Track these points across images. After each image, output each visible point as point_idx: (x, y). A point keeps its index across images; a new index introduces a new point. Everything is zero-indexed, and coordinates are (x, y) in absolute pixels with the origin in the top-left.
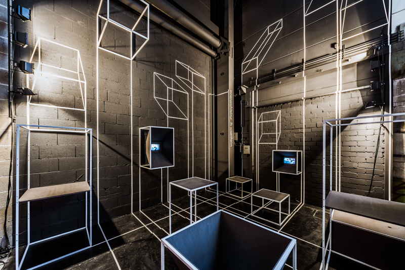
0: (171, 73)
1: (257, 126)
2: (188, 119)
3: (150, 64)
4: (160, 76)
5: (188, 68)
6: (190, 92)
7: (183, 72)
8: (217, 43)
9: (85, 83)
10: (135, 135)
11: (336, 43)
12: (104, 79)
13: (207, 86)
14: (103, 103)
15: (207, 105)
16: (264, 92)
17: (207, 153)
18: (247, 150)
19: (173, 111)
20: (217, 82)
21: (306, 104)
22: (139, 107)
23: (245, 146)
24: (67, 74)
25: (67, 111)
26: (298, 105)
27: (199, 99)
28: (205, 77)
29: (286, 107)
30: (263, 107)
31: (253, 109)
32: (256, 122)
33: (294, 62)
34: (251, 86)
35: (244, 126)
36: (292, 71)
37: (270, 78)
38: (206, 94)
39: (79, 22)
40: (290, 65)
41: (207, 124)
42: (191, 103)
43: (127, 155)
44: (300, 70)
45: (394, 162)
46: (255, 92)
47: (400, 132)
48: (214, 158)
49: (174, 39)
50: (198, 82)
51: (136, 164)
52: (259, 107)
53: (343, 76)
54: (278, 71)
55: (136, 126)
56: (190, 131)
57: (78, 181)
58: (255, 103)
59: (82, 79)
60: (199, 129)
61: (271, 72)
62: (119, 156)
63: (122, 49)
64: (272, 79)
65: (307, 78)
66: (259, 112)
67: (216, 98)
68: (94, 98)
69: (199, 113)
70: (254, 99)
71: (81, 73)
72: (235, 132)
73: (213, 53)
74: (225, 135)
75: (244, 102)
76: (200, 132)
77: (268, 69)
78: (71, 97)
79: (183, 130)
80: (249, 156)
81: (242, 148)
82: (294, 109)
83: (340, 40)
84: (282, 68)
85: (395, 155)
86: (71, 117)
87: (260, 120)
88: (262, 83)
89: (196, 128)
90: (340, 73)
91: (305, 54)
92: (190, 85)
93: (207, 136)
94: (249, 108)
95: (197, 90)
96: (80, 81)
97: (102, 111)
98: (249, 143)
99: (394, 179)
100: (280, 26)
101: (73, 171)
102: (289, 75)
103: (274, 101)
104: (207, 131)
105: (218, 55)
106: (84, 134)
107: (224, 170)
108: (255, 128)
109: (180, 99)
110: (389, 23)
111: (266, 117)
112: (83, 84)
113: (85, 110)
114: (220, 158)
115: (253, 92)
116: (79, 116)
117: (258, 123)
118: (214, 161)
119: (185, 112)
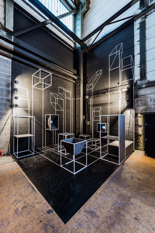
0: (57, 92)
1: (93, 113)
2: (63, 110)
3: (50, 90)
4: (53, 94)
5: (64, 89)
6: (64, 99)
7: (62, 91)
8: (76, 77)
9: (29, 100)
10: (44, 117)
11: (119, 83)
12: (34, 98)
13: (71, 96)
14: (34, 106)
15: (71, 104)
16: (95, 99)
17: (71, 124)
18: (88, 123)
19: (58, 107)
20: (76, 94)
21: (110, 105)
22: (45, 107)
23: (87, 122)
24: (24, 97)
25: (24, 110)
26: (107, 105)
27: (68, 101)
28: (71, 92)
29: (103, 106)
30: (95, 105)
31: (91, 106)
32: (92, 111)
33: (106, 88)
34: (90, 96)
35: (87, 113)
36: (105, 91)
37: (97, 93)
38: (71, 99)
39: (28, 79)
40: (104, 89)
41: (72, 112)
42: (65, 103)
43: (41, 125)
44: (108, 92)
45: (135, 127)
46: (92, 98)
47: (137, 117)
48: (74, 127)
49: (58, 78)
50: (68, 94)
51: (44, 129)
52: (93, 105)
53: (122, 95)
54: (100, 91)
55: (44, 114)
56: (64, 116)
57: (26, 134)
58: (92, 103)
59: (28, 99)
60: (68, 114)
61: (98, 91)
62: (39, 125)
63: (40, 86)
64: (98, 94)
65: (110, 95)
66: (93, 107)
67: (75, 100)
68: (32, 105)
69: (68, 108)
70: (91, 101)
71: (28, 96)
72: (83, 115)
73: (74, 82)
74: (79, 116)
75: (87, 102)
76: (68, 116)
77: (97, 89)
78: (25, 105)
79: (62, 115)
80: (89, 126)
81: (86, 122)
82: (106, 107)
83: (120, 82)
84: (102, 90)
85: (135, 125)
86: (25, 112)
87: (94, 111)
88: (95, 95)
89: (67, 114)
90: (120, 94)
91: (109, 85)
92: (64, 96)
93: (71, 117)
94: (90, 105)
95: (67, 98)
96: (27, 99)
97: (34, 109)
98: (89, 120)
99: (135, 133)
100: (101, 73)
101: (25, 130)
102: (104, 93)
103: (99, 103)
104: (71, 115)
105: (76, 82)
106: (28, 118)
107: (79, 132)
108: (92, 114)
109: (60, 102)
110: (134, 79)
111: (96, 109)
112: (28, 100)
113: (29, 109)
114: (77, 127)
115: (91, 99)
116: (27, 111)
117: (93, 112)
118: (74, 128)
119: (62, 107)
